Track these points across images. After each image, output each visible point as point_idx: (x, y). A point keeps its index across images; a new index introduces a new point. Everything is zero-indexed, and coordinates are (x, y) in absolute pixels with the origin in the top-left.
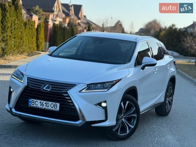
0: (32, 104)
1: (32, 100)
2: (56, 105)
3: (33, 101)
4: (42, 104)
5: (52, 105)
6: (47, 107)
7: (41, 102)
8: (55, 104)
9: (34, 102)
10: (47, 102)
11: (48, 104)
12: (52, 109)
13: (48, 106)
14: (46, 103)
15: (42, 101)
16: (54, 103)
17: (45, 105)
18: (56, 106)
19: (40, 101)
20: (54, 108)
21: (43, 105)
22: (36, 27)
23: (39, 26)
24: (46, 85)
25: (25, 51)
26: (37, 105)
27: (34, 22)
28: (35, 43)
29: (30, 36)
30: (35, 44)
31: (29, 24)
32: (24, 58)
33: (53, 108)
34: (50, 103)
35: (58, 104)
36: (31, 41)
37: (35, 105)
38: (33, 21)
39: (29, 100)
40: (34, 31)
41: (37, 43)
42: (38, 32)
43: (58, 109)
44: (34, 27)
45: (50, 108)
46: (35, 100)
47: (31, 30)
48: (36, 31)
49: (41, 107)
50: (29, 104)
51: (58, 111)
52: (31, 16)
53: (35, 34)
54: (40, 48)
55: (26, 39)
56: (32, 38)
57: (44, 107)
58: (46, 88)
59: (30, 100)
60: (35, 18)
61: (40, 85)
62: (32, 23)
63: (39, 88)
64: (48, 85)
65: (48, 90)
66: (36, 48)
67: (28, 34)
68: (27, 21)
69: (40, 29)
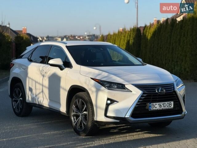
1: (152, 104)
2: (170, 104)
5: (168, 104)
6: (164, 108)
7: (159, 104)
10: (164, 103)
12: (168, 107)
13: (165, 106)
16: (169, 102)
21: (161, 106)
26: (156, 107)
34: (166, 103)
35: (172, 103)
43: (172, 106)
50: (150, 108)
51: (172, 109)
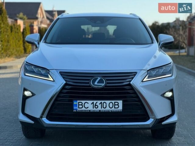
0: (79, 108)
1: (79, 102)
2: (116, 104)
3: (80, 104)
4: (96, 105)
5: (111, 104)
6: (103, 109)
7: (93, 103)
8: (115, 102)
9: (82, 105)
10: (103, 101)
11: (105, 104)
12: (111, 109)
13: (105, 107)
14: (101, 103)
15: (95, 102)
16: (113, 102)
17: (100, 106)
18: (118, 105)
19: (92, 101)
20: (115, 108)
21: (96, 107)
22: (22, 30)
23: (24, 29)
24: (98, 78)
25: (13, 54)
26: (88, 107)
27: (20, 26)
28: (22, 46)
29: (17, 39)
30: (22, 48)
31: (15, 28)
32: (13, 60)
33: (113, 109)
34: (108, 102)
35: (120, 102)
36: (18, 44)
37: (83, 109)
38: (18, 25)
39: (73, 103)
40: (20, 34)
41: (24, 47)
42: (24, 36)
43: (121, 108)
44: (20, 30)
45: (108, 109)
46: (83, 102)
47: (17, 34)
48: (22, 35)
49: (95, 109)
50: (75, 108)
51: (120, 112)
52: (16, 20)
53: (22, 37)
54: (28, 51)
55: (13, 43)
56: (19, 41)
57: (99, 108)
58: (98, 83)
59: (75, 103)
60: (20, 22)
61: (89, 80)
62: (17, 27)
63: (88, 83)
64: (99, 78)
65: (102, 85)
66: (23, 51)
67: (15, 38)
68: (13, 25)
69: (26, 33)
